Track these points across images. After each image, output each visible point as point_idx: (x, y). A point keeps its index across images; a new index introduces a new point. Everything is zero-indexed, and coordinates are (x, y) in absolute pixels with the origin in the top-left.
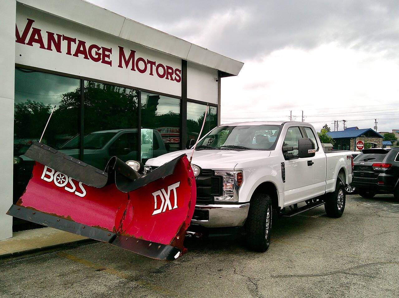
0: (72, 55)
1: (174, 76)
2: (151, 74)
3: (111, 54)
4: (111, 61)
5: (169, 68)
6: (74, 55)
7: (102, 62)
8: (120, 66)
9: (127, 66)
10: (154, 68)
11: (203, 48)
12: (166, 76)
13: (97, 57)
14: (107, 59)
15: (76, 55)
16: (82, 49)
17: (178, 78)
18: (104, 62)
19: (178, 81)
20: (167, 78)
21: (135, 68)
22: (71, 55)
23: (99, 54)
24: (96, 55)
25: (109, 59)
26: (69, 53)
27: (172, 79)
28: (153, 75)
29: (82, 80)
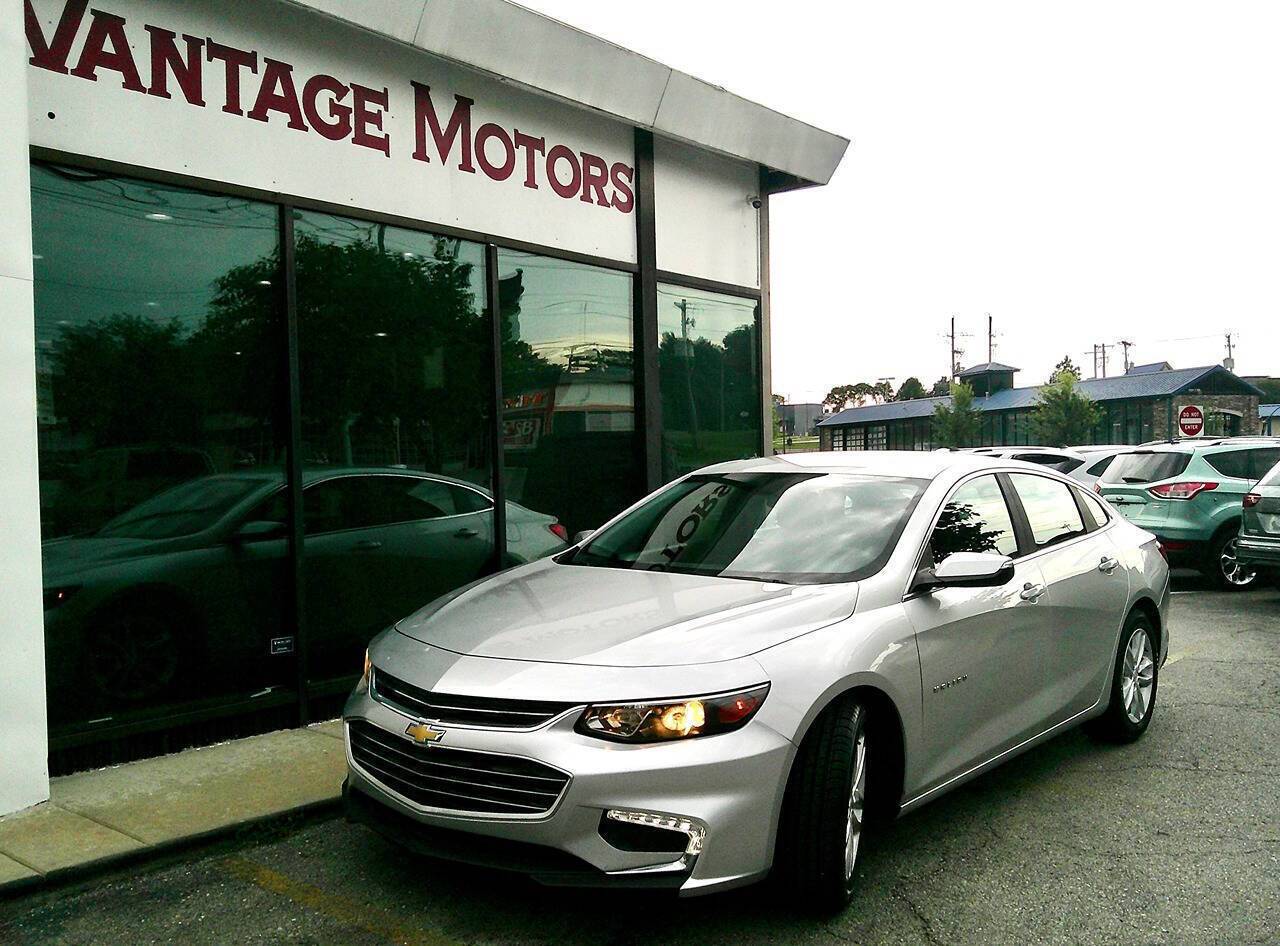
0: (245, 114)
1: (609, 189)
2: (531, 183)
3: (386, 110)
4: (387, 136)
5: (590, 160)
6: (251, 115)
7: (354, 141)
8: (420, 154)
9: (444, 155)
10: (540, 161)
11: (711, 85)
12: (581, 192)
13: (335, 120)
14: (371, 129)
15: (259, 114)
16: (279, 91)
17: (623, 198)
18: (362, 139)
19: (625, 208)
20: (586, 198)
21: (475, 163)
22: (240, 113)
23: (343, 112)
24: (332, 115)
25: (380, 129)
26: (232, 106)
27: (602, 202)
28: (536, 187)
29: (286, 208)
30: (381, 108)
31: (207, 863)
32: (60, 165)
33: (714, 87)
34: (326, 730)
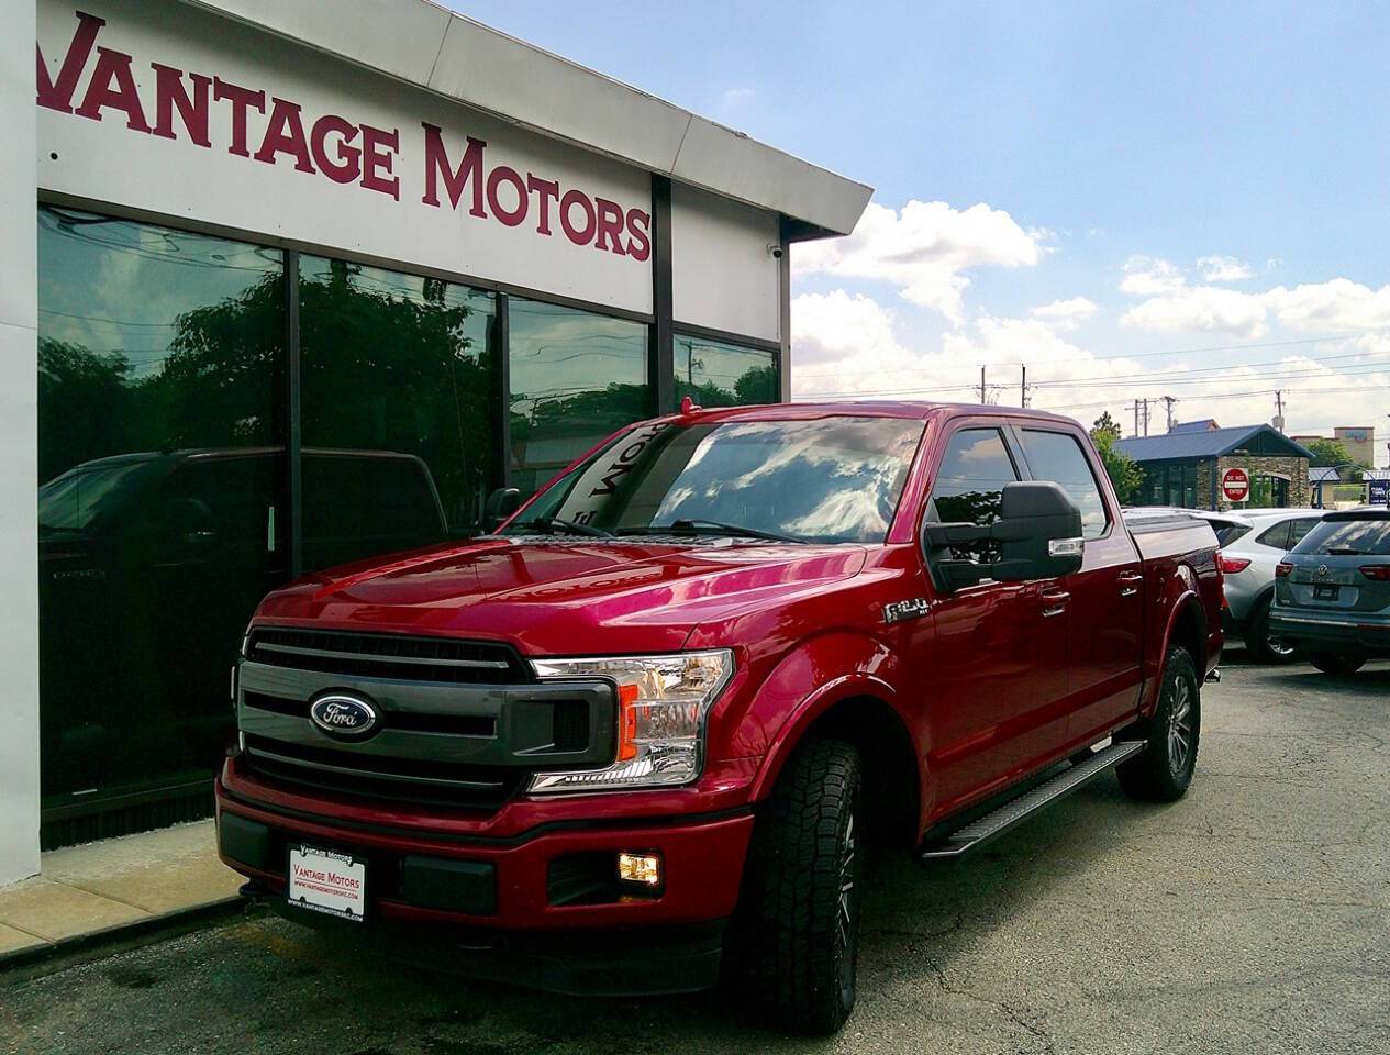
0: (252, 155)
1: (625, 236)
2: (544, 229)
3: (397, 152)
4: (397, 179)
5: (606, 206)
6: (257, 156)
7: (363, 184)
8: (431, 198)
9: (454, 199)
10: (554, 206)
11: (733, 132)
12: (595, 239)
14: (380, 172)
15: (266, 156)
16: (287, 132)
17: (639, 245)
18: (372, 183)
19: (640, 256)
20: (601, 245)
21: (487, 208)
22: (247, 154)
23: (351, 154)
24: (340, 158)
25: (390, 171)
27: (618, 249)
28: (550, 233)
29: (291, 253)
30: (392, 150)
31: (216, 933)
33: (736, 134)
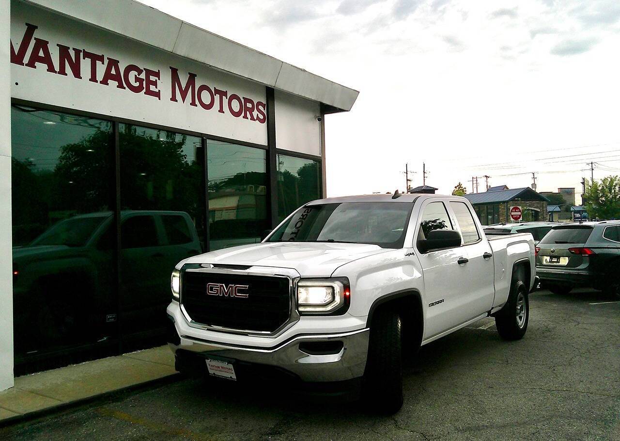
0: (99, 82)
1: (255, 113)
2: (221, 111)
3: (159, 79)
4: (159, 91)
5: (247, 100)
6: (101, 82)
7: (145, 93)
8: (174, 99)
9: (184, 99)
10: (225, 101)
12: (243, 114)
13: (137, 84)
14: (152, 88)
15: (105, 82)
16: (113, 72)
17: (261, 117)
18: (149, 92)
19: (262, 121)
20: (245, 117)
21: (197, 102)
22: (97, 82)
23: (140, 81)
24: (136, 82)
25: (156, 88)
26: (93, 79)
27: (252, 119)
28: (224, 112)
29: (116, 123)
30: (157, 78)
31: (91, 410)
32: (20, 105)
33: (301, 70)
34: (131, 356)
